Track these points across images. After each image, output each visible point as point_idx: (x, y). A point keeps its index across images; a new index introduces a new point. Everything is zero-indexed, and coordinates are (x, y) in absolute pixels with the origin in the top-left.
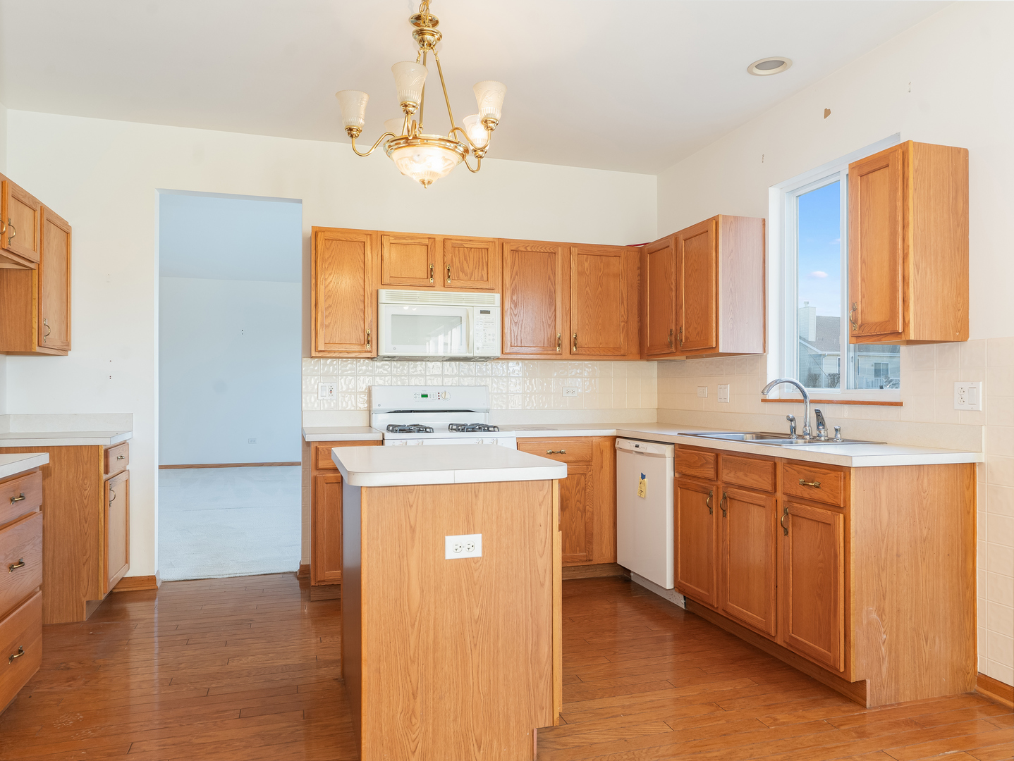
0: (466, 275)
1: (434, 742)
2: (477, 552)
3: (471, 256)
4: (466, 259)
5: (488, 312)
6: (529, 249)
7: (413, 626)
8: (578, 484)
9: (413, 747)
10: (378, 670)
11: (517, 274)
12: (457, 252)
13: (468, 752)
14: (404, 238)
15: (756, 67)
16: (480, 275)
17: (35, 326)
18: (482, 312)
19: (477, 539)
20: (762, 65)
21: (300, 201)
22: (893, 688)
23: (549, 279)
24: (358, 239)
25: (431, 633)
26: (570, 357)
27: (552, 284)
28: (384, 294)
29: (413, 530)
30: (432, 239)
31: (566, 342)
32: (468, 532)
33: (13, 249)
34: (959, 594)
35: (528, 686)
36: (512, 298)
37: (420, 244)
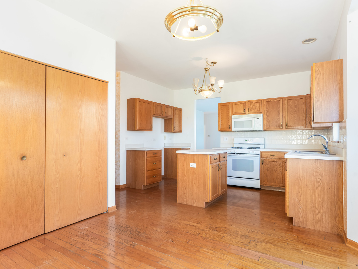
0: (254, 110)
1: (188, 198)
2: (195, 167)
3: (255, 105)
4: (253, 106)
5: (259, 119)
6: (271, 101)
7: (185, 178)
8: (280, 165)
9: (185, 198)
10: (180, 184)
11: (268, 108)
12: (251, 104)
13: (193, 202)
14: (238, 103)
15: (305, 41)
16: (257, 109)
17: (173, 128)
18: (257, 119)
19: (195, 164)
20: (306, 41)
21: (220, 97)
22: (304, 223)
23: (278, 108)
24: (228, 105)
25: (188, 179)
26: (286, 129)
27: (279, 109)
28: (233, 117)
29: (185, 161)
30: (245, 102)
31: (284, 125)
32: (194, 163)
33: (166, 116)
34: (335, 202)
35: (204, 193)
36: (266, 114)
37: (242, 104)
